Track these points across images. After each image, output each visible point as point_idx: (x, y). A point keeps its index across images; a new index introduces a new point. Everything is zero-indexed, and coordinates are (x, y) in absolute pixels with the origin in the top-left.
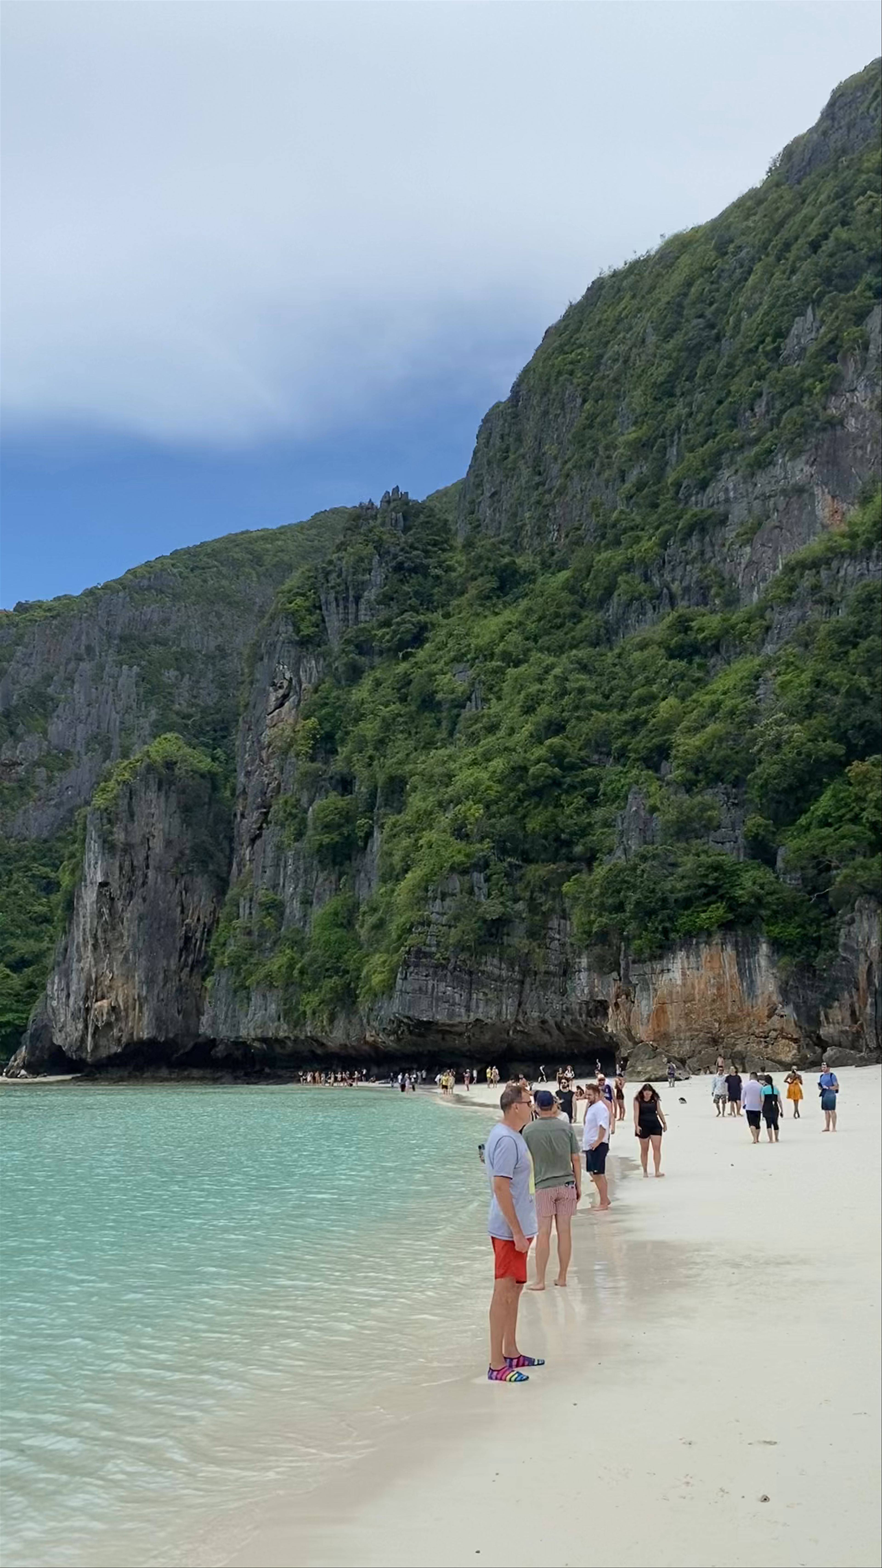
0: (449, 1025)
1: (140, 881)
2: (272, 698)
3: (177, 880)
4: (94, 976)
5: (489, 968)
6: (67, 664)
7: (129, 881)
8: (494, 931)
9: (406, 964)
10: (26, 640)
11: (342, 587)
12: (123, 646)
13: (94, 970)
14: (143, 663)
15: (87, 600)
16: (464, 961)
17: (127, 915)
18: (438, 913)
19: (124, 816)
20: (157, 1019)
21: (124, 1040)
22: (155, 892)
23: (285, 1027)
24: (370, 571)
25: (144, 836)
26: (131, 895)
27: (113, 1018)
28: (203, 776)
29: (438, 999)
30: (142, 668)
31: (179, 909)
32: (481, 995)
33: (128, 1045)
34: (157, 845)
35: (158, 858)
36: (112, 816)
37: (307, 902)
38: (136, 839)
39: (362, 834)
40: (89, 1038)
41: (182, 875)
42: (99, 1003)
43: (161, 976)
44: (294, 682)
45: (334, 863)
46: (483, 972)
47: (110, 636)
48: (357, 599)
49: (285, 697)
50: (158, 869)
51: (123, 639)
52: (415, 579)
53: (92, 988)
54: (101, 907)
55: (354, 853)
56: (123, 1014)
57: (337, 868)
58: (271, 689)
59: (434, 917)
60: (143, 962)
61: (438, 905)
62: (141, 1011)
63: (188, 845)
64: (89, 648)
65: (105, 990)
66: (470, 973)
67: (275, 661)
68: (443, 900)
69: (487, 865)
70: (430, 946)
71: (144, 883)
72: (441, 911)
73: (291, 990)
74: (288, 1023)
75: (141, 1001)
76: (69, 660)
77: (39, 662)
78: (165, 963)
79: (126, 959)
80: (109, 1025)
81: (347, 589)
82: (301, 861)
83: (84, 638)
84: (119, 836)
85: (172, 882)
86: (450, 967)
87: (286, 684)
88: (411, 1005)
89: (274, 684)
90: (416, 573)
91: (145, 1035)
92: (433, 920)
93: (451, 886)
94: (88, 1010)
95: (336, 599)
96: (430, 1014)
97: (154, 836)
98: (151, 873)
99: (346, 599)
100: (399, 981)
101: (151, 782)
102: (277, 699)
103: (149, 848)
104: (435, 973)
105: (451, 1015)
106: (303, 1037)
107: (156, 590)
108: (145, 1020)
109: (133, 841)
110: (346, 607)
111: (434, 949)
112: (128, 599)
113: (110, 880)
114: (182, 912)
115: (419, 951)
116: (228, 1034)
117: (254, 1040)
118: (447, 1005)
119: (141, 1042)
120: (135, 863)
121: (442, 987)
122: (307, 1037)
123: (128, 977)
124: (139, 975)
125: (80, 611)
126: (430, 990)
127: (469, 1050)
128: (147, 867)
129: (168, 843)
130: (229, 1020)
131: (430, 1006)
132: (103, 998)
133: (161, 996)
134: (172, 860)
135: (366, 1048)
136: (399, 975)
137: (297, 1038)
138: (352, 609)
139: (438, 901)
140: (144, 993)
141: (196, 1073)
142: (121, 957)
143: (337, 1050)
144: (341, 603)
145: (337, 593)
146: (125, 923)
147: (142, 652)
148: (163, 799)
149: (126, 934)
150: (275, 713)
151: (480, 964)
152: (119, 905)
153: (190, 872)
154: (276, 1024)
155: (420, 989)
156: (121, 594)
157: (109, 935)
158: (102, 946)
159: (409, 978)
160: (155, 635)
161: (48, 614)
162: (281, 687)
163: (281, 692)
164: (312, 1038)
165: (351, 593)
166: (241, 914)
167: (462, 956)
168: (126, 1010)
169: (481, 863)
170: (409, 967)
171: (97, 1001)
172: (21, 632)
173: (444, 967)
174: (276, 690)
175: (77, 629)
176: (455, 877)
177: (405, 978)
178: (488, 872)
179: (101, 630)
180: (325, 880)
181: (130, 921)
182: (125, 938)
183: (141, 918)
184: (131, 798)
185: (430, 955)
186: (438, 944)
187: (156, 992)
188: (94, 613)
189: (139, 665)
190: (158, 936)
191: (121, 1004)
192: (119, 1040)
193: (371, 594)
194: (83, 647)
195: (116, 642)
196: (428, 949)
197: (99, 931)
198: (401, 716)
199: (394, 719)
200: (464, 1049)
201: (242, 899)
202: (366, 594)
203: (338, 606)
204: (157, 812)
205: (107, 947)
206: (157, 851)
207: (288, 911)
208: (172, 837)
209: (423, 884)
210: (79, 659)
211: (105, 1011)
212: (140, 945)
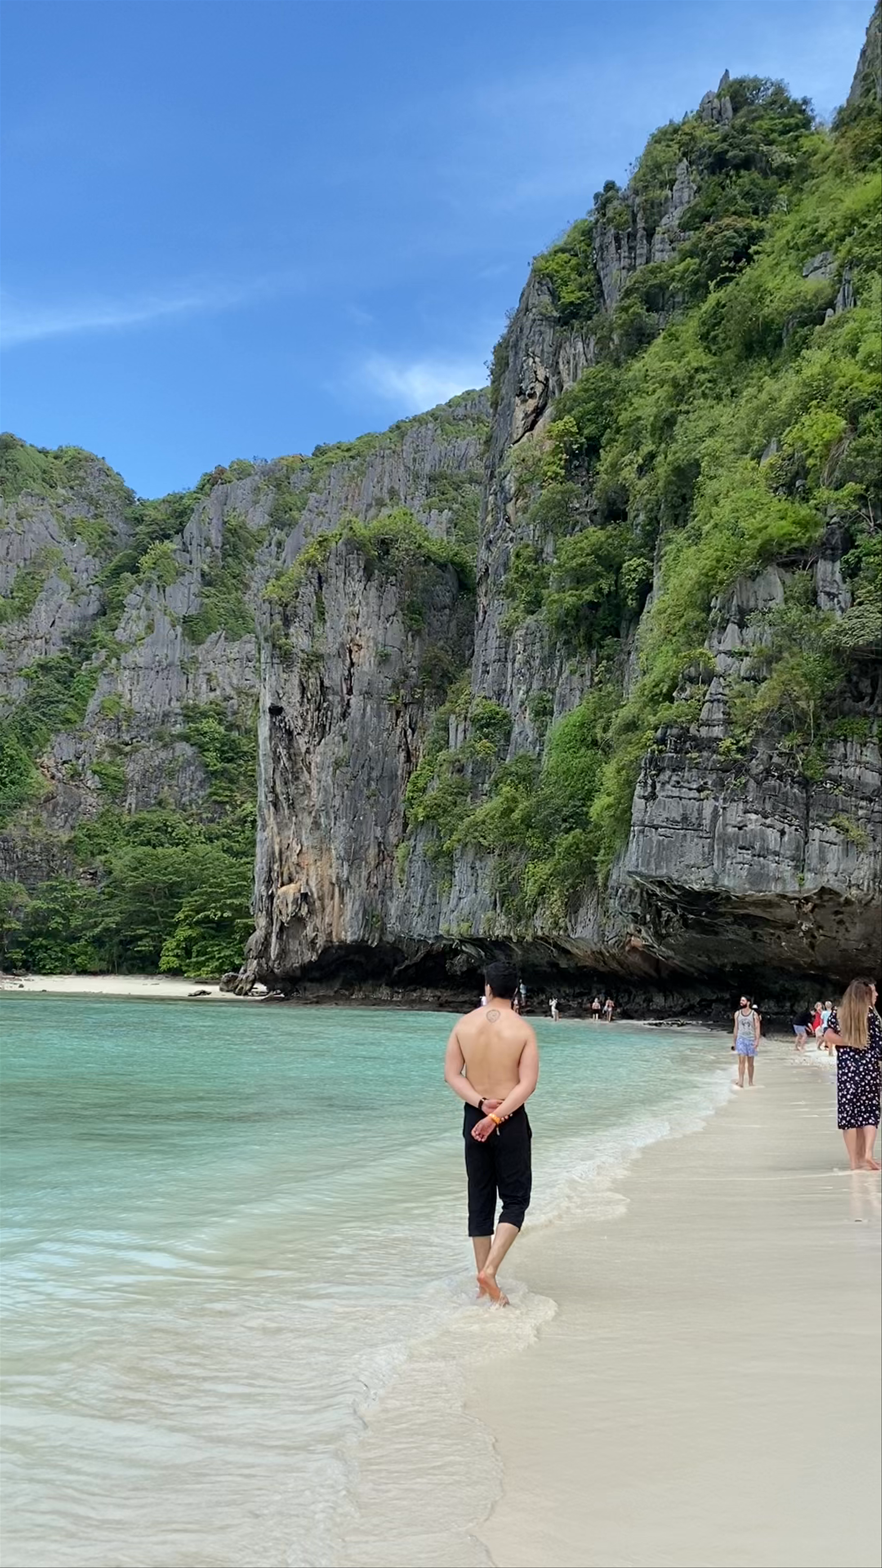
0: (756, 904)
1: (337, 710)
2: (519, 414)
3: (398, 713)
4: (277, 848)
5: (853, 772)
6: (367, 511)
7: (318, 709)
8: (865, 686)
9: (656, 764)
10: (321, 485)
11: (627, 217)
12: (432, 486)
13: (277, 840)
14: (455, 506)
15: (391, 435)
16: (790, 755)
17: (315, 759)
18: (730, 654)
19: (307, 613)
20: (365, 912)
21: (320, 942)
22: (363, 728)
23: (503, 920)
24: (672, 183)
25: (342, 645)
26: (322, 730)
27: (304, 910)
28: (442, 566)
29: (726, 841)
30: (455, 512)
31: (402, 755)
32: (831, 834)
33: (326, 950)
34: (366, 660)
35: (366, 679)
36: (289, 611)
37: (543, 712)
38: (328, 647)
39: (634, 585)
40: (274, 939)
41: (406, 705)
42: (284, 888)
43: (373, 852)
44: (551, 383)
45: (589, 643)
46: (837, 781)
47: (417, 476)
48: (650, 234)
49: (539, 411)
50: (367, 694)
51: (432, 479)
52: (747, 177)
53: (276, 867)
54: (276, 747)
55: (624, 624)
56: (318, 904)
57: (594, 652)
58: (518, 400)
59: (720, 663)
60: (341, 830)
61: (731, 638)
62: (342, 901)
63: (415, 663)
64: (392, 492)
65: (293, 869)
66: (805, 783)
67: (522, 354)
68: (742, 625)
69: (849, 542)
70: (708, 724)
71: (344, 715)
72: (739, 647)
73: (512, 858)
74: (508, 912)
75: (343, 886)
76: (370, 506)
77: (335, 509)
78: (378, 832)
79: (316, 824)
80: (298, 920)
81: (634, 216)
82: (537, 646)
83: (386, 480)
84: (299, 640)
85: (390, 715)
86: (756, 767)
87: (539, 389)
88: (663, 853)
89: (521, 393)
90: (748, 169)
91: (349, 937)
92: (719, 669)
93: (762, 594)
94: (271, 897)
95: (617, 239)
96: (707, 874)
97: (360, 647)
98: (355, 700)
99: (632, 236)
100: (639, 803)
101: (354, 566)
102: (527, 416)
103: (352, 664)
104: (721, 784)
105: (757, 878)
106: (529, 938)
107: (473, 419)
108: (348, 914)
109: (323, 650)
110: (631, 249)
111: (717, 731)
112: (439, 432)
113: (283, 704)
114: (408, 759)
115: (684, 736)
116: (424, 931)
117: (462, 942)
118: (747, 856)
119: (343, 945)
120: (327, 683)
121: (734, 813)
122: (536, 937)
123: (322, 849)
124: (337, 847)
125: (381, 448)
126: (706, 822)
127: (812, 965)
128: (350, 692)
129: (384, 659)
130: (426, 909)
131: (708, 859)
132: (291, 881)
133: (374, 880)
134: (389, 682)
135: (636, 959)
136: (639, 790)
137: (521, 939)
138: (642, 249)
139: (732, 628)
140: (345, 874)
141: (428, 994)
142: (308, 821)
143: (589, 962)
144: (624, 242)
145: (617, 227)
146: (314, 771)
147: (454, 493)
148: (373, 593)
149: (314, 786)
150: (524, 439)
151: (828, 760)
152: (302, 742)
153: (419, 702)
154: (490, 914)
155: (685, 818)
156: (430, 426)
157: (292, 790)
158: (285, 805)
159: (660, 794)
160: (470, 472)
161: (346, 454)
162: (531, 396)
163: (532, 403)
164: (545, 939)
165: (641, 224)
166: (452, 742)
167: (784, 744)
168: (321, 898)
169: (837, 539)
170: (661, 770)
171: (283, 885)
172: (314, 476)
173: (740, 769)
174: (524, 401)
175: (379, 470)
176: (773, 574)
177: (653, 796)
178: (850, 556)
179: (407, 468)
180: (573, 672)
181: (321, 767)
182: (314, 793)
183: (337, 764)
184: (321, 588)
185: (710, 744)
186: (728, 722)
187: (364, 874)
188: (398, 449)
189: (450, 509)
190: (366, 792)
191: (314, 890)
192: (313, 942)
193: (672, 219)
194: (385, 490)
195: (424, 483)
196: (704, 731)
197: (278, 782)
198: (705, 370)
199: (691, 378)
200: (803, 961)
201: (453, 717)
202: (664, 221)
203: (619, 248)
204: (364, 611)
205: (292, 806)
206: (366, 668)
207: (516, 729)
208: (389, 650)
209: (700, 595)
210: (381, 503)
211: (290, 899)
212: (337, 802)
